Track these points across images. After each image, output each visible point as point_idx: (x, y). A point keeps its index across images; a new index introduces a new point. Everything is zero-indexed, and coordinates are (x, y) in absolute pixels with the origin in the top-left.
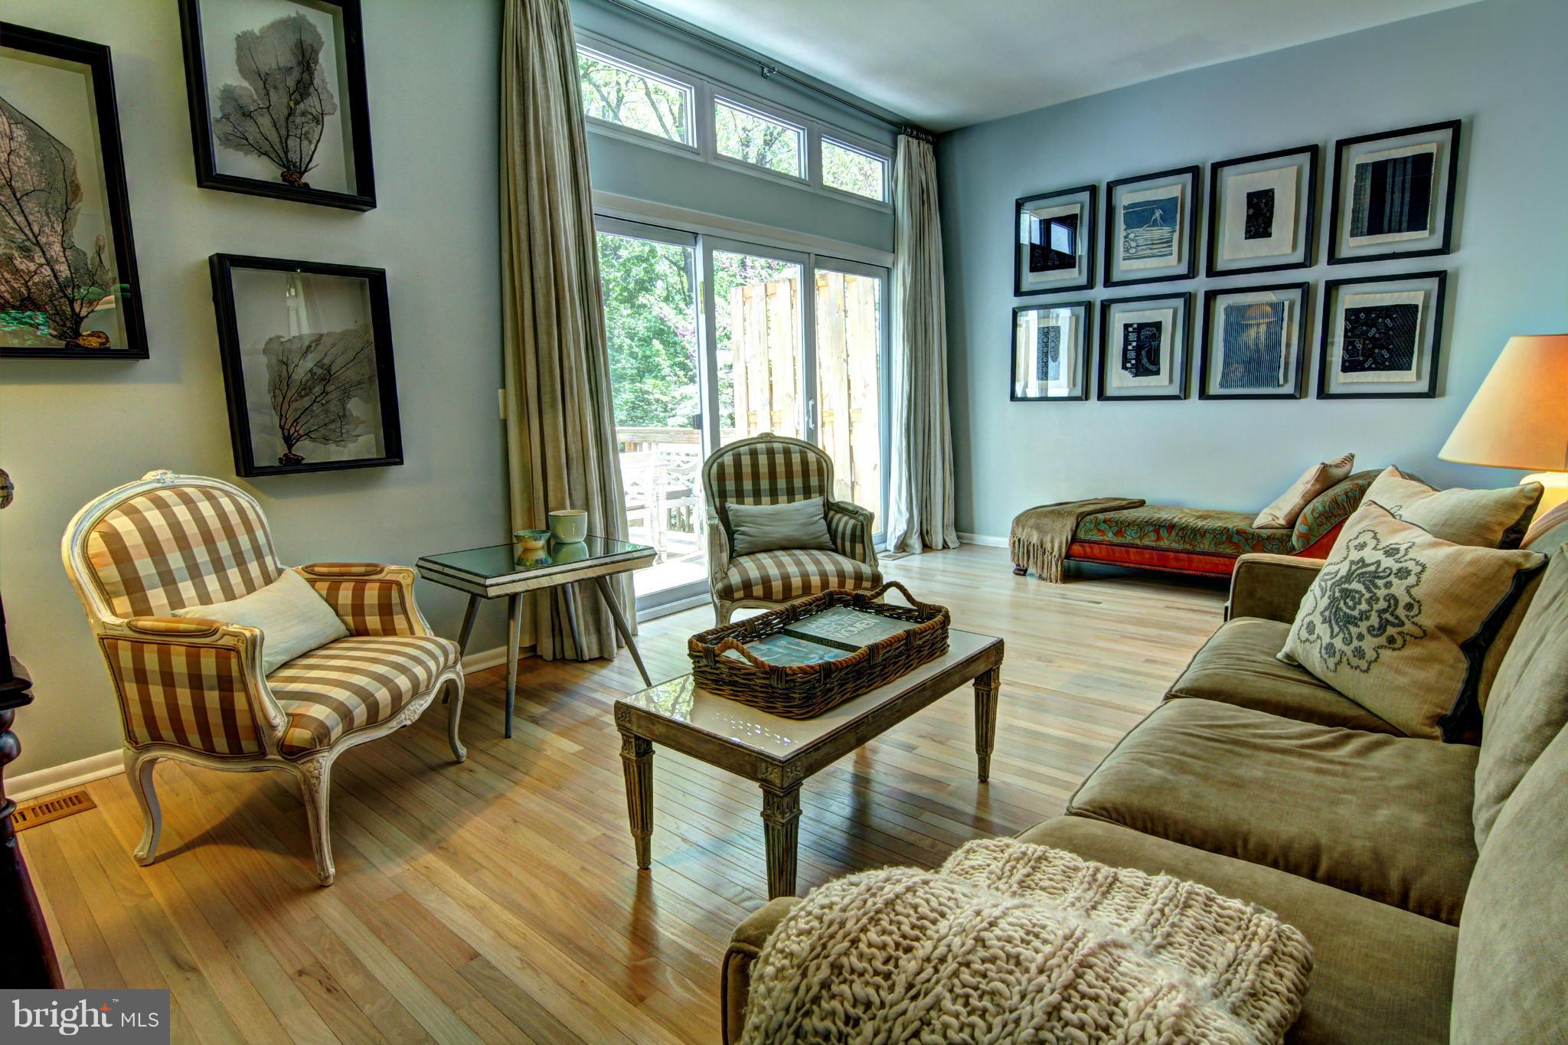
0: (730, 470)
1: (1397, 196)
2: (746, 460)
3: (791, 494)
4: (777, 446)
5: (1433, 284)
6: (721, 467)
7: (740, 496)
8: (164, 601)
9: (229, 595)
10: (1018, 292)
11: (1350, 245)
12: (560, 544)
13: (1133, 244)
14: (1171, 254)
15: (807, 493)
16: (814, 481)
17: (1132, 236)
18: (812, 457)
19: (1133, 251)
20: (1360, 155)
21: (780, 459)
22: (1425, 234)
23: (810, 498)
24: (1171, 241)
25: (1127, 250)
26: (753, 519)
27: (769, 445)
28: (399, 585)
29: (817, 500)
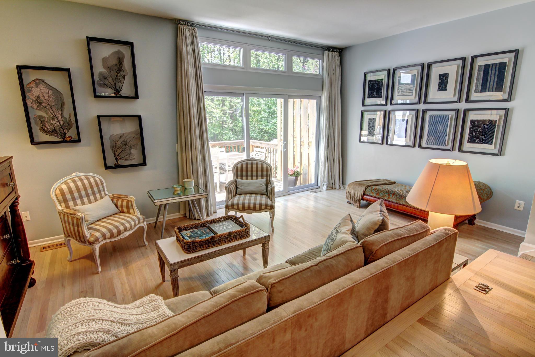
0: (239, 169)
1: (492, 78)
2: (244, 166)
3: (257, 177)
4: (255, 162)
5: (502, 113)
6: (237, 168)
7: (242, 177)
8: (73, 204)
9: (90, 202)
10: (363, 105)
11: (475, 96)
12: (186, 189)
13: (400, 91)
14: (412, 95)
15: (262, 176)
16: (265, 173)
17: (400, 88)
18: (265, 166)
19: (400, 93)
20: (481, 62)
21: (254, 166)
22: (502, 93)
23: (263, 178)
24: (413, 90)
25: (398, 93)
26: (243, 184)
27: (252, 161)
28: (131, 201)
29: (265, 179)
